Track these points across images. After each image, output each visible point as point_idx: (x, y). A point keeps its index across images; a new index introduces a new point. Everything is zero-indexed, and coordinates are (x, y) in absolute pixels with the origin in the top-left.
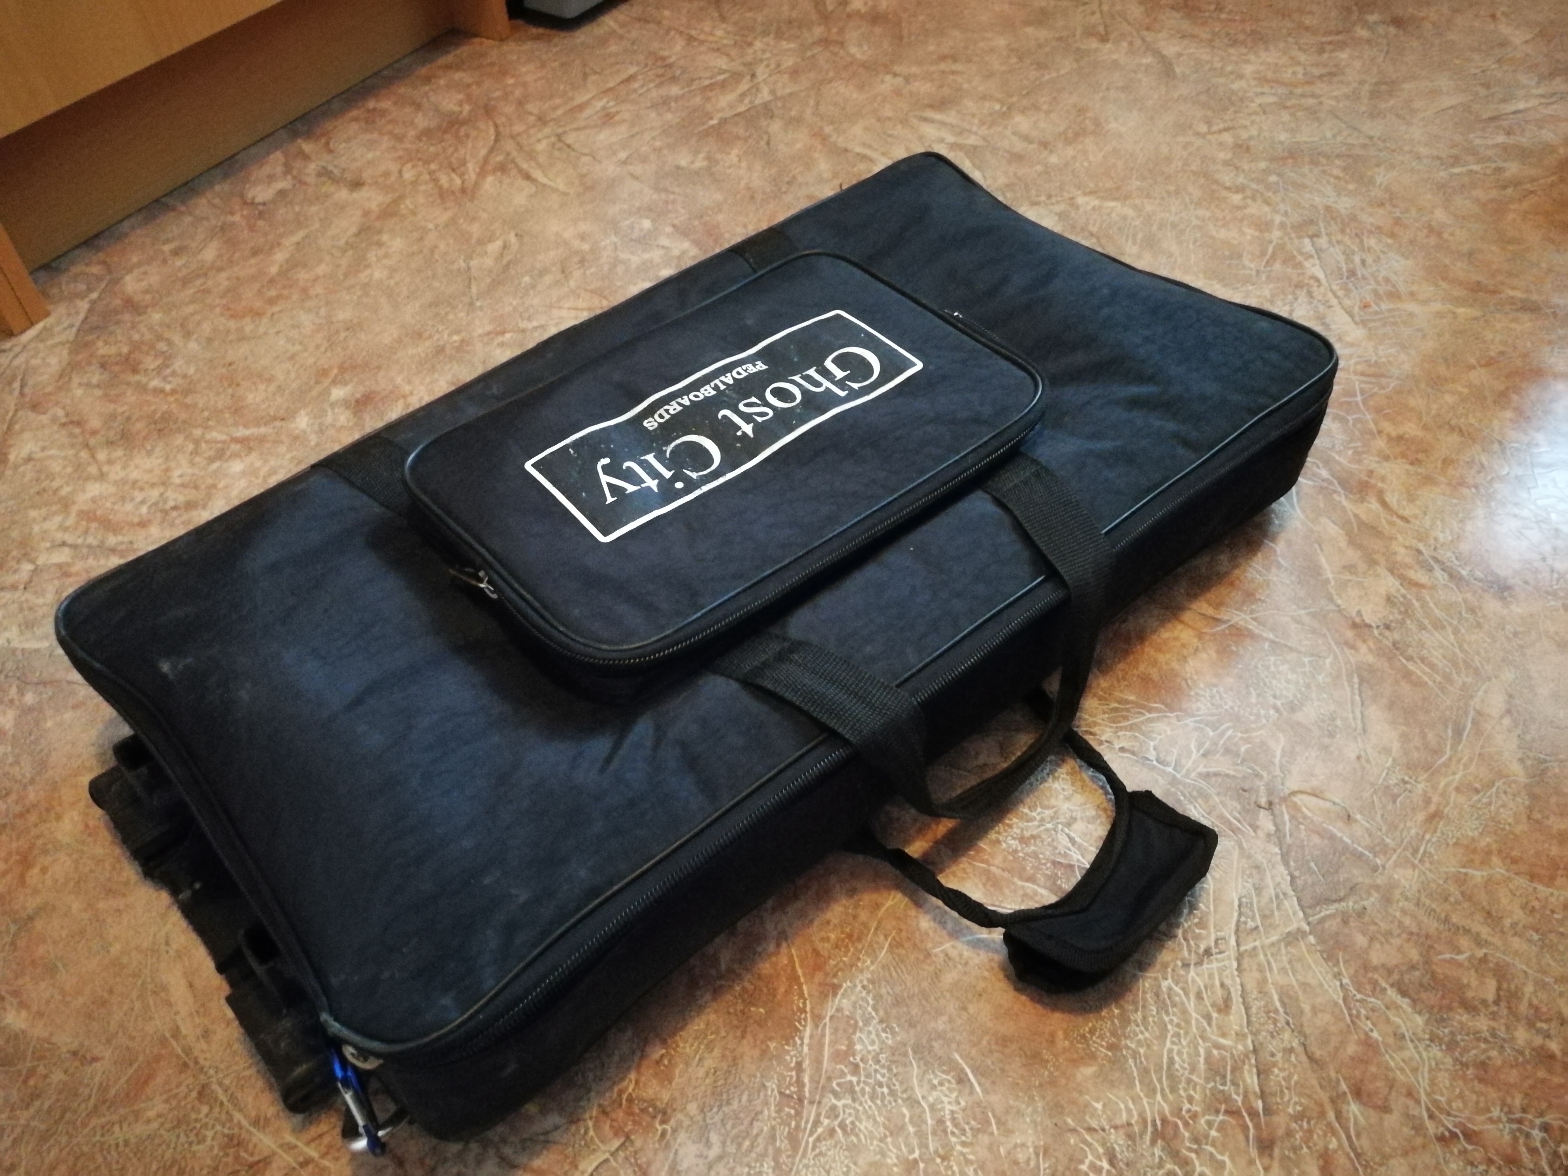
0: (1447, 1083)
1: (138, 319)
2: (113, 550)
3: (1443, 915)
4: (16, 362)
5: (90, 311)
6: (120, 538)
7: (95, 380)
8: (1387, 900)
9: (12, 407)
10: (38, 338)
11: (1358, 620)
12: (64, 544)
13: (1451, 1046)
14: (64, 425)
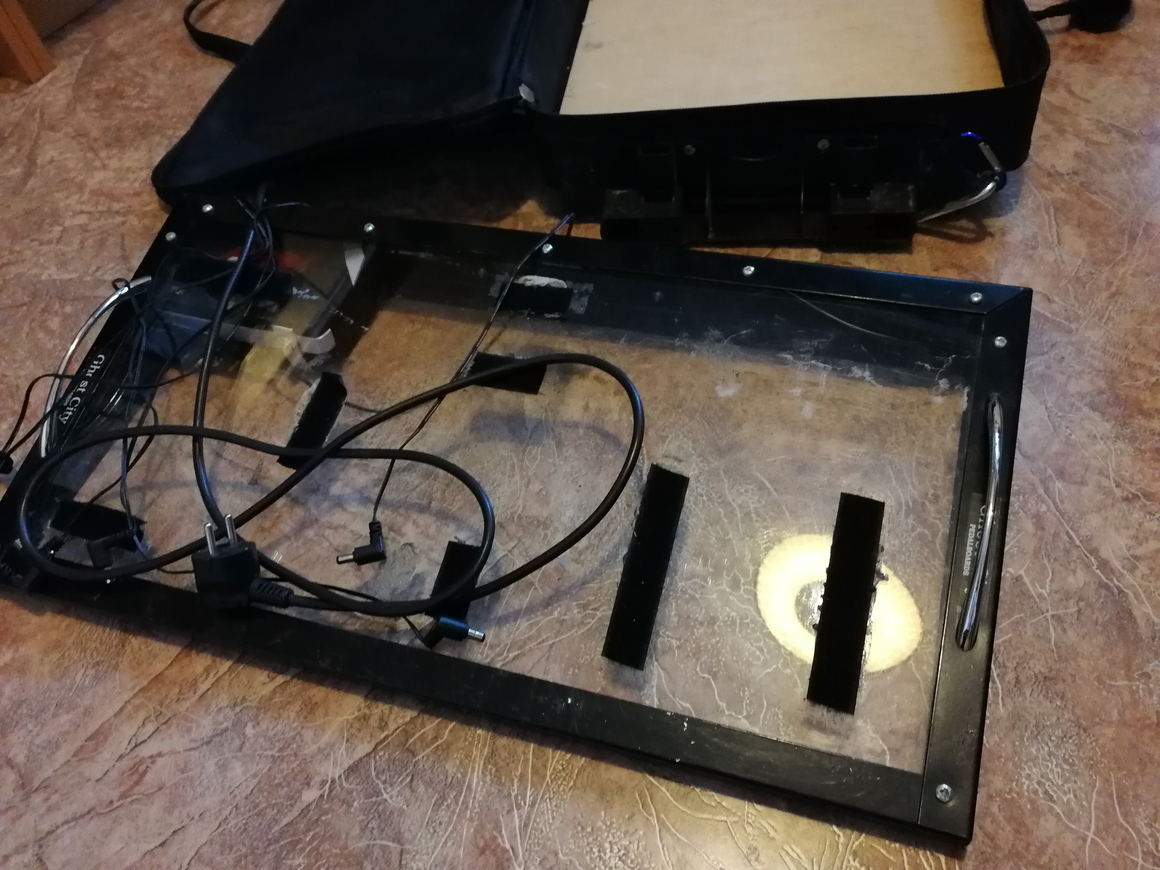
0: (1130, 463)
1: (120, 64)
2: (117, 213)
3: (1124, 357)
4: (36, 101)
5: (85, 62)
6: (122, 205)
7: (93, 106)
8: (1080, 352)
9: (36, 130)
10: (51, 83)
11: (1052, 171)
12: (82, 212)
13: (1133, 439)
14: (73, 138)
